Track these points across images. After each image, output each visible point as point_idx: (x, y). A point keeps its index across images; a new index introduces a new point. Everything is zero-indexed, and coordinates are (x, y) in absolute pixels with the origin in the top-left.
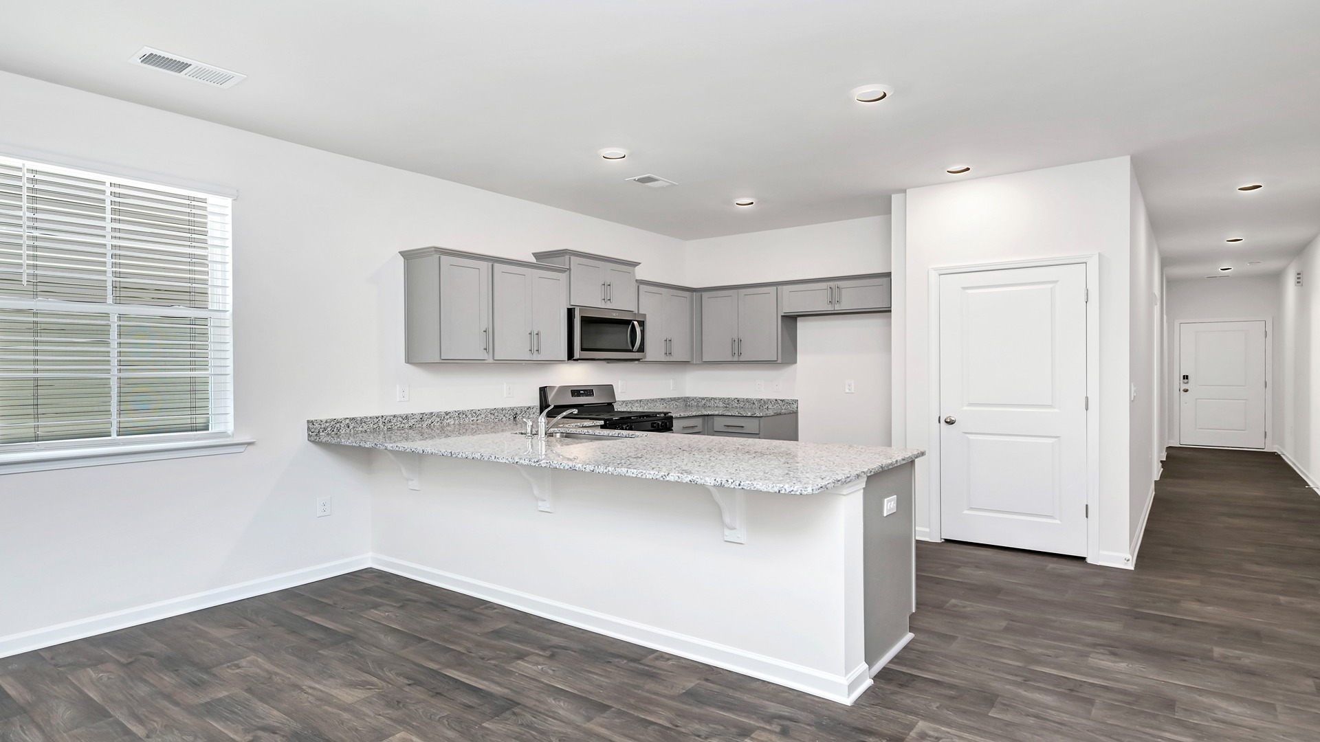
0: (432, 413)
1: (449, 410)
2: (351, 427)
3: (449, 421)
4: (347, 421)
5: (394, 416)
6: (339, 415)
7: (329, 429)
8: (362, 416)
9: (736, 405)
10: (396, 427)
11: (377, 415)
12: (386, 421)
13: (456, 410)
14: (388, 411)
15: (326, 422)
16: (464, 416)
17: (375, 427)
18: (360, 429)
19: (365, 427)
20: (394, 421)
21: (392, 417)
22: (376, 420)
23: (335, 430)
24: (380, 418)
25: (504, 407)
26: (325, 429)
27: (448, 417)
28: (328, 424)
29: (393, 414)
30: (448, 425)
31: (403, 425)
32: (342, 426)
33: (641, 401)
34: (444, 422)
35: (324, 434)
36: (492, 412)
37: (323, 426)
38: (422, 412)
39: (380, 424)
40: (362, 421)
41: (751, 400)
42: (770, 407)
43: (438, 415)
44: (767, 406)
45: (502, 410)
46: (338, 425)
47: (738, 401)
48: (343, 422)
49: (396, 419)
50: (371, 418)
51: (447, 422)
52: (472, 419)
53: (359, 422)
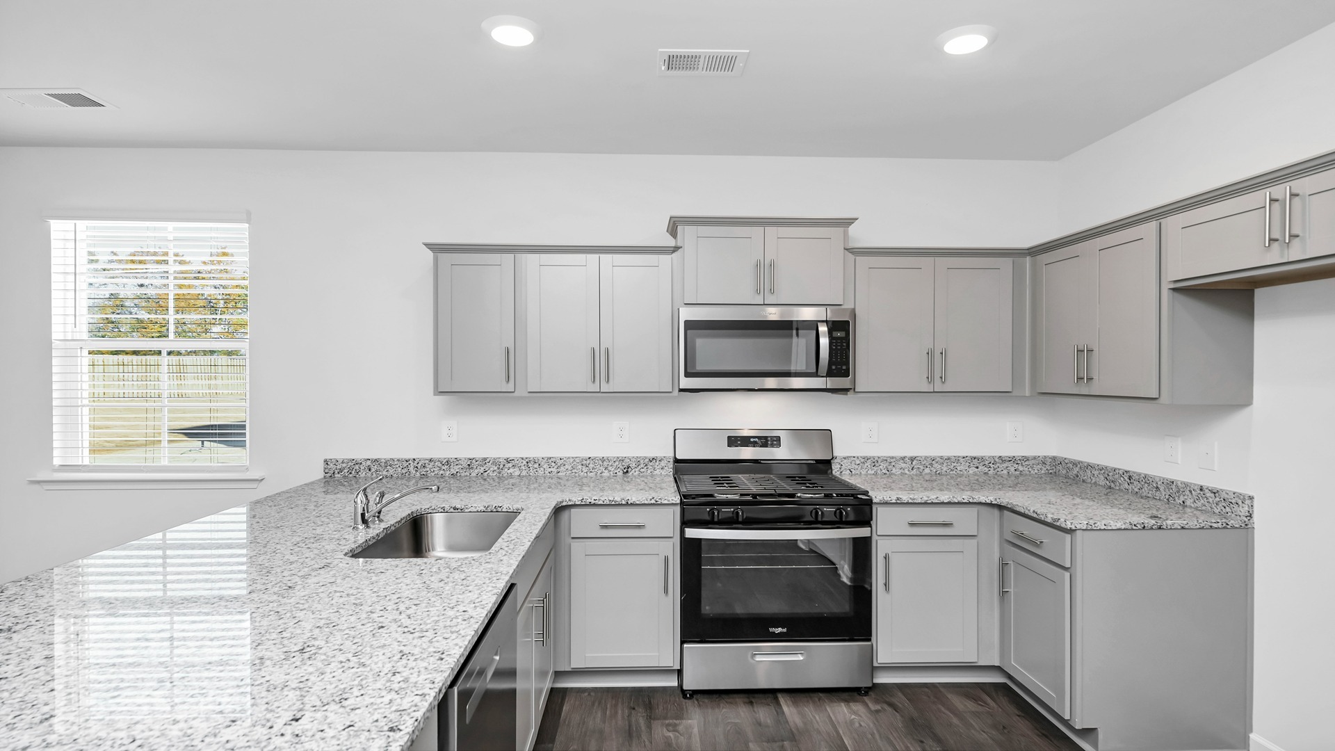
0: (485, 459)
1: (511, 456)
2: (373, 470)
3: (511, 470)
4: (369, 463)
5: (431, 460)
6: (359, 455)
7: (346, 471)
8: (388, 456)
9: (1126, 486)
10: (433, 474)
11: (407, 457)
12: (419, 466)
13: (524, 456)
14: (423, 454)
15: (343, 462)
16: (536, 466)
17: (404, 471)
18: (385, 473)
19: (391, 471)
20: (430, 466)
21: (427, 461)
22: (405, 464)
23: (353, 472)
24: (410, 462)
25: (605, 455)
26: (341, 471)
27: (510, 465)
28: (344, 465)
29: (429, 457)
30: (511, 476)
31: (442, 472)
32: (362, 468)
33: (912, 459)
34: (503, 472)
35: (339, 476)
36: (586, 462)
37: (338, 467)
38: (471, 457)
39: (411, 468)
40: (388, 463)
41: (1153, 478)
42: (1188, 503)
43: (495, 462)
44: (1182, 498)
45: (603, 460)
46: (357, 467)
47: (1130, 478)
48: (364, 463)
49: (432, 463)
50: (398, 460)
51: (509, 471)
52: (550, 470)
53: (383, 464)
